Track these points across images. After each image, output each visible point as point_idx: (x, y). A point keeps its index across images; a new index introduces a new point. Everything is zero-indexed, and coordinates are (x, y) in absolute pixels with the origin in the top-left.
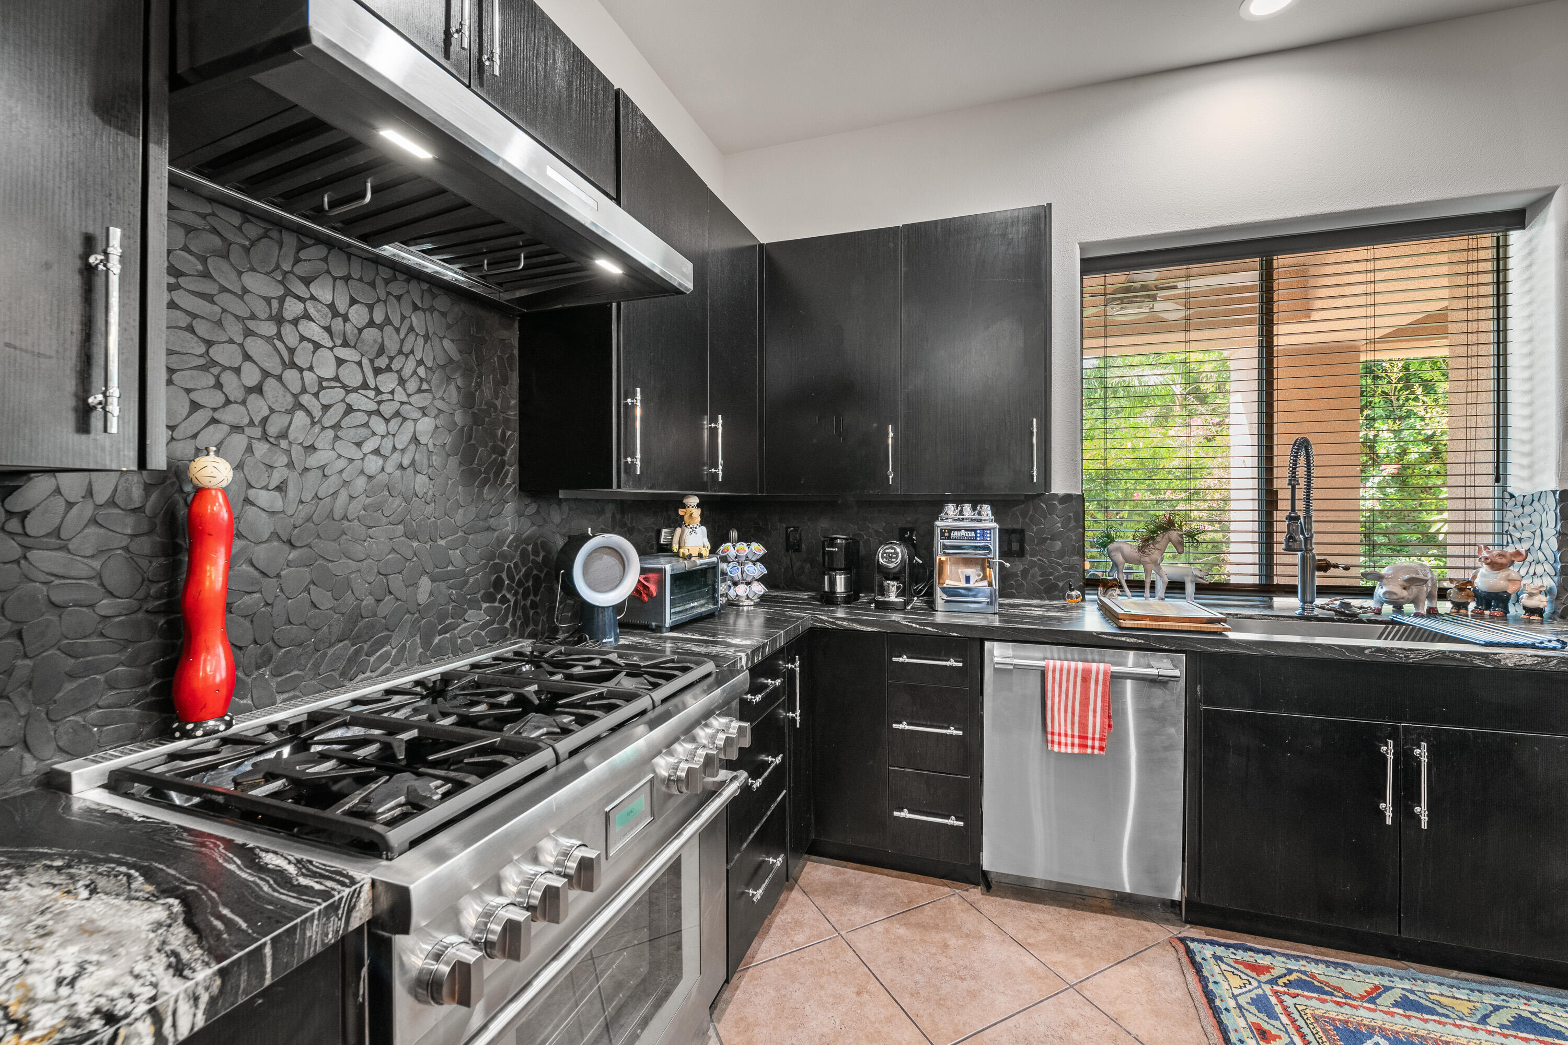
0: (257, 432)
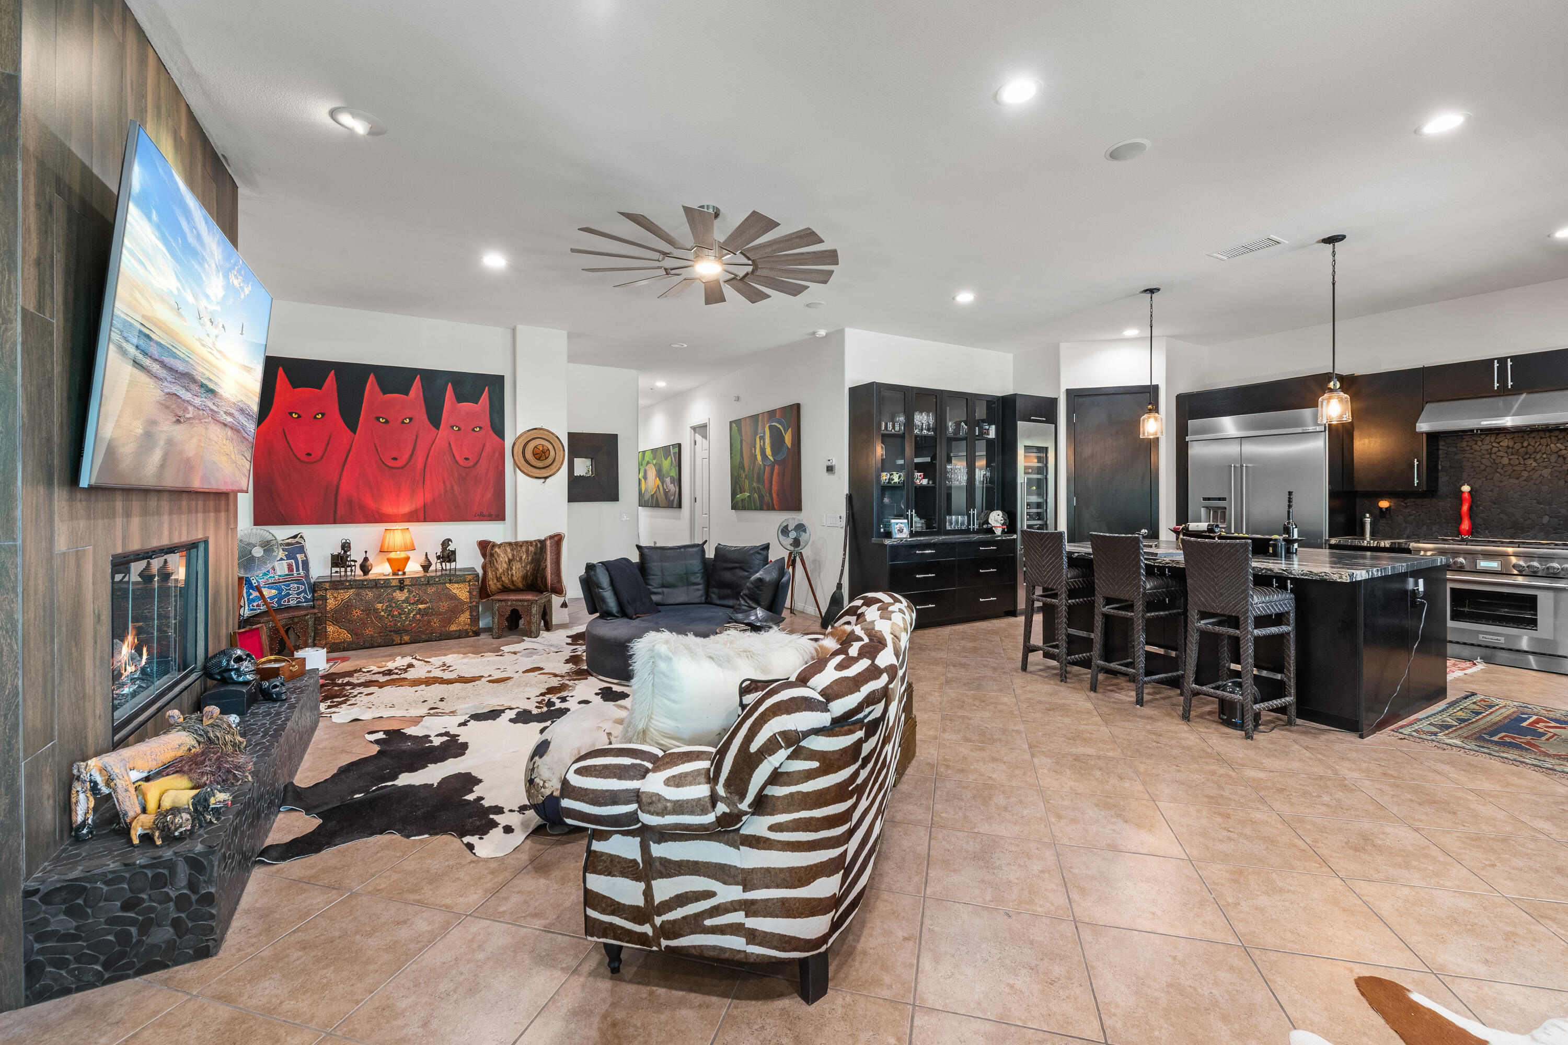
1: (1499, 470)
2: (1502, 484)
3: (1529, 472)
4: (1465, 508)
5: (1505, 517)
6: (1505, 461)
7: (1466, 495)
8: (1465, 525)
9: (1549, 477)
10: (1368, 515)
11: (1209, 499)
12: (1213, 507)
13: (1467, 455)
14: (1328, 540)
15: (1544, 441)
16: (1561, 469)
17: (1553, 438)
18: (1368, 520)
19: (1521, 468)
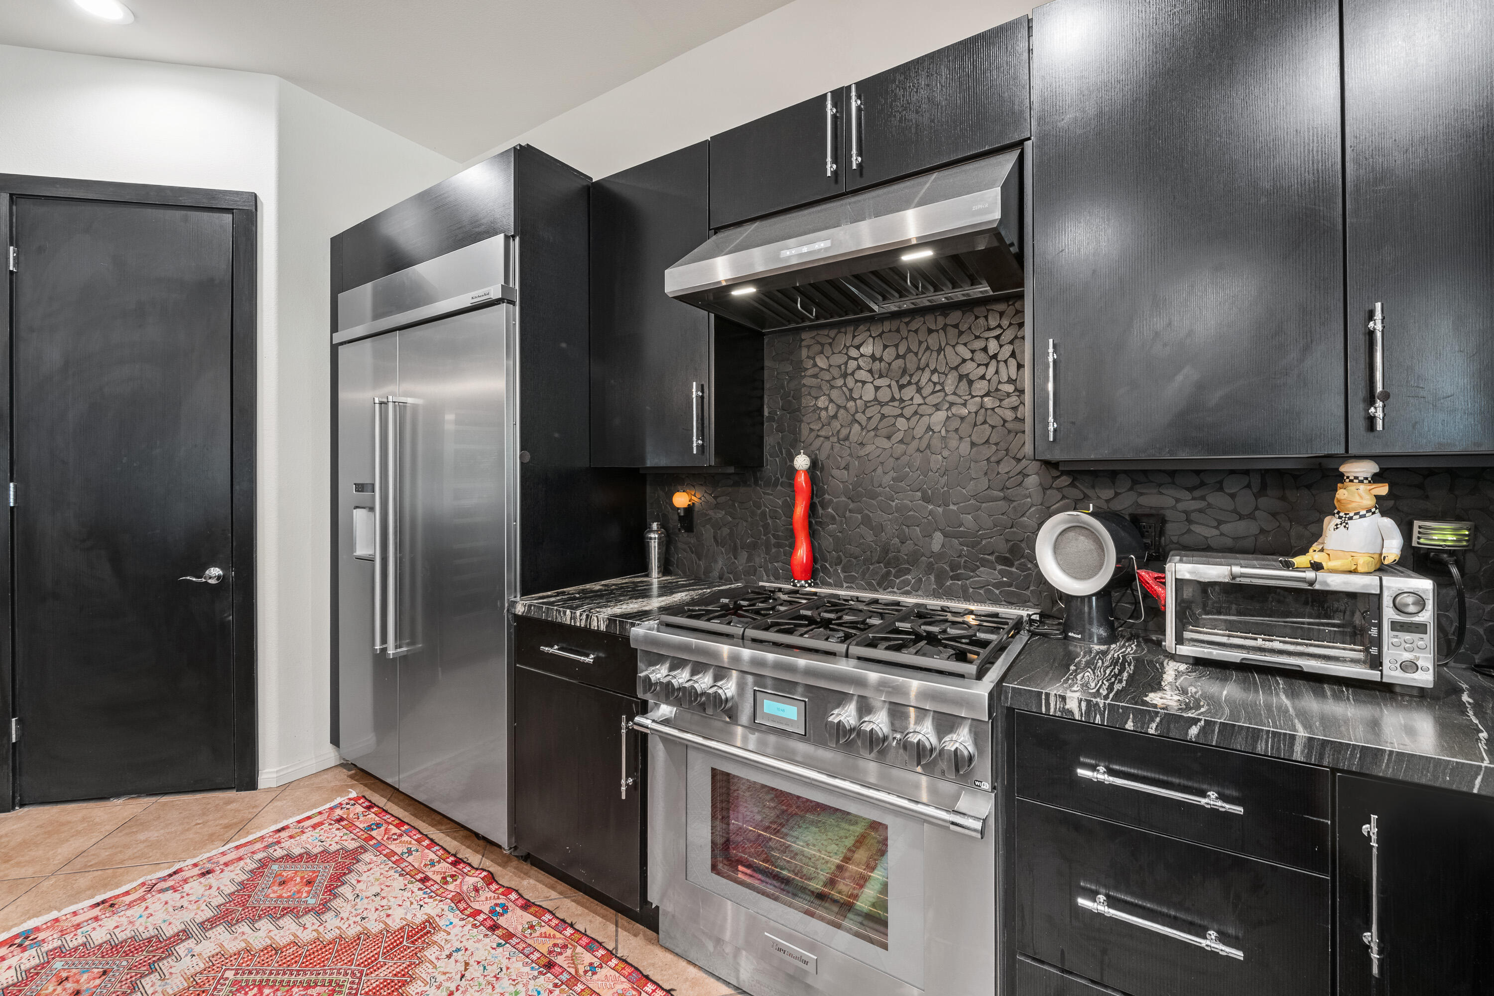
0: (835, 440)
1: (859, 416)
3: (908, 419)
4: (801, 512)
5: (869, 537)
6: (869, 393)
7: (802, 479)
8: (803, 553)
9: (943, 433)
10: (655, 526)
11: (362, 488)
14: (516, 604)
15: (933, 340)
16: (965, 412)
17: (952, 332)
18: (655, 538)
19: (895, 409)
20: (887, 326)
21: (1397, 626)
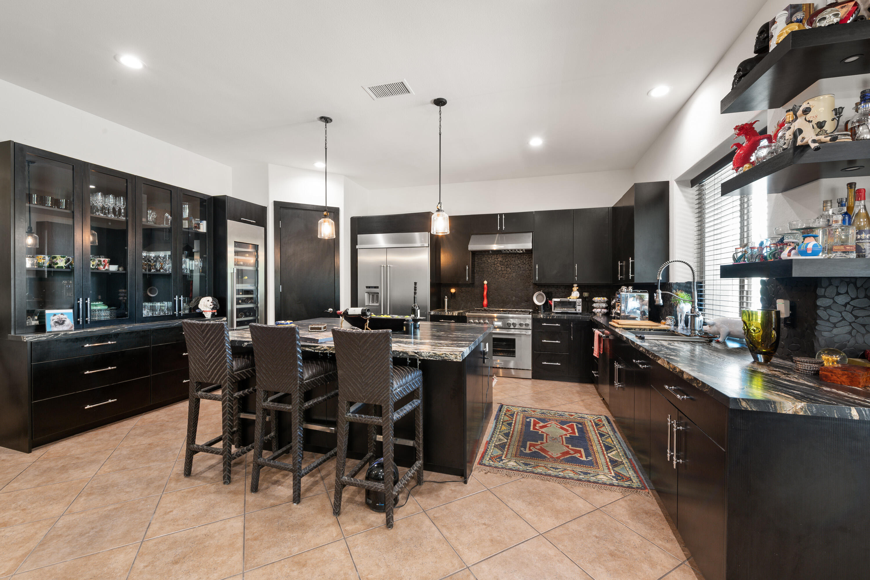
1: (498, 273)
2: (498, 281)
3: (508, 274)
4: (485, 293)
5: (499, 297)
6: (500, 268)
7: (486, 286)
8: (485, 302)
9: (515, 277)
10: (446, 297)
11: (369, 287)
12: (371, 293)
13: (486, 265)
14: (430, 312)
15: (513, 259)
17: (516, 258)
18: (446, 300)
19: (505, 272)
20: (504, 255)
21: (578, 305)
